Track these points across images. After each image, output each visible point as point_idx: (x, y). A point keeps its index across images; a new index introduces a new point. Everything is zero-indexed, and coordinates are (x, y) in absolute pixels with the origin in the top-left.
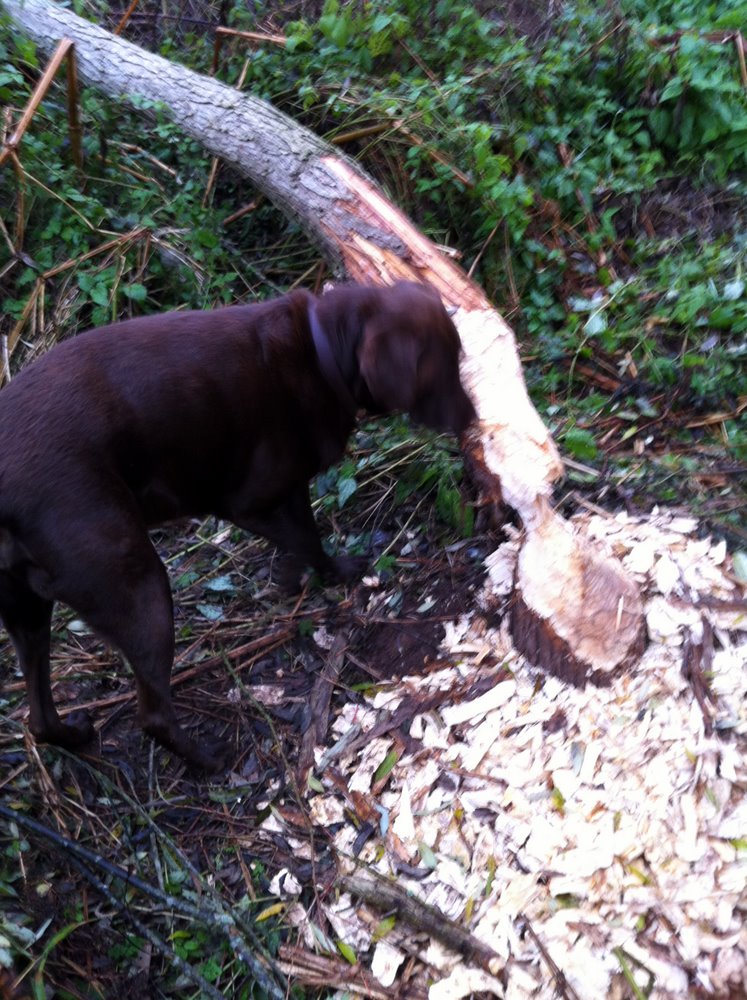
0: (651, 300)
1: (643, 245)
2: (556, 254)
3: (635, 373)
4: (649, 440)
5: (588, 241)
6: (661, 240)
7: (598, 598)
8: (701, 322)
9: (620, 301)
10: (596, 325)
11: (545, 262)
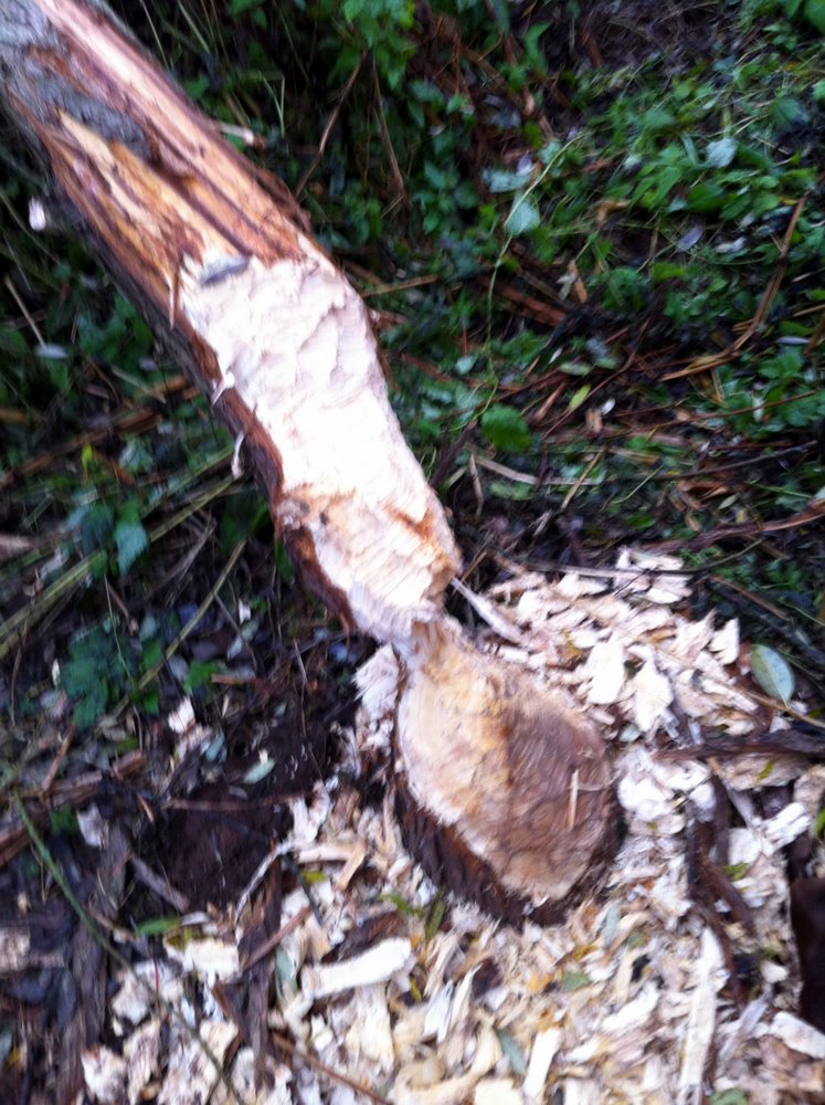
0: (603, 170)
1: (587, 80)
2: (460, 103)
3: (583, 295)
4: (609, 406)
5: (506, 76)
6: (613, 70)
7: (536, 779)
8: (677, 205)
9: (557, 174)
10: (523, 216)
11: (442, 115)
